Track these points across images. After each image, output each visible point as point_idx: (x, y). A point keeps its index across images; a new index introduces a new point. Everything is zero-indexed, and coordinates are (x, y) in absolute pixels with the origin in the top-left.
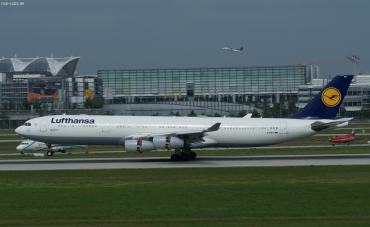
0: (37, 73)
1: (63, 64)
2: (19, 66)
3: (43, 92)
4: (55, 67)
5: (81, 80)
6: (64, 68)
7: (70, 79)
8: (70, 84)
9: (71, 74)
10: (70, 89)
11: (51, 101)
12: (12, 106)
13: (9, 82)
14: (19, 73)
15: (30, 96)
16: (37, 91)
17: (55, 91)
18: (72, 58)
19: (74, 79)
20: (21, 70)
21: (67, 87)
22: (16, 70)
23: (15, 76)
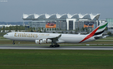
0: (87, 19)
1: (95, 16)
2: (81, 16)
3: (88, 25)
4: (92, 17)
5: (101, 21)
6: (95, 17)
7: (97, 21)
8: (97, 23)
9: (97, 19)
10: (97, 24)
11: (91, 28)
12: (79, 29)
13: (78, 22)
14: (81, 19)
15: (85, 26)
16: (87, 25)
17: (92, 24)
18: (98, 14)
19: (98, 21)
20: (82, 18)
21: (96, 23)
22: (80, 18)
23: (80, 20)
